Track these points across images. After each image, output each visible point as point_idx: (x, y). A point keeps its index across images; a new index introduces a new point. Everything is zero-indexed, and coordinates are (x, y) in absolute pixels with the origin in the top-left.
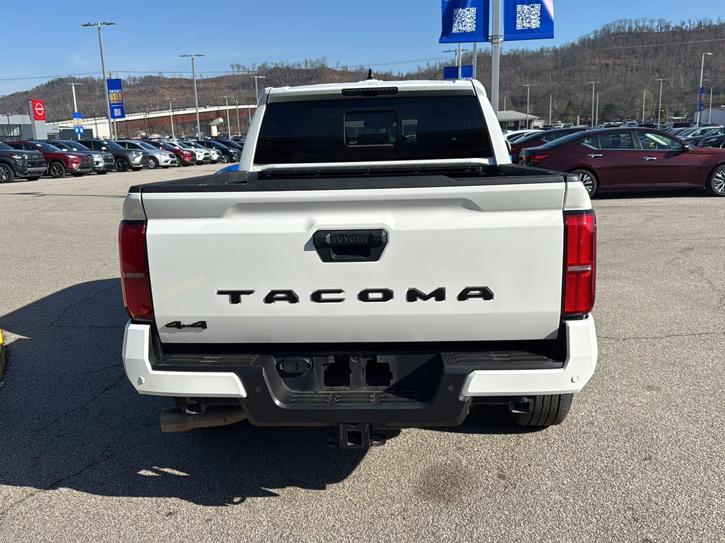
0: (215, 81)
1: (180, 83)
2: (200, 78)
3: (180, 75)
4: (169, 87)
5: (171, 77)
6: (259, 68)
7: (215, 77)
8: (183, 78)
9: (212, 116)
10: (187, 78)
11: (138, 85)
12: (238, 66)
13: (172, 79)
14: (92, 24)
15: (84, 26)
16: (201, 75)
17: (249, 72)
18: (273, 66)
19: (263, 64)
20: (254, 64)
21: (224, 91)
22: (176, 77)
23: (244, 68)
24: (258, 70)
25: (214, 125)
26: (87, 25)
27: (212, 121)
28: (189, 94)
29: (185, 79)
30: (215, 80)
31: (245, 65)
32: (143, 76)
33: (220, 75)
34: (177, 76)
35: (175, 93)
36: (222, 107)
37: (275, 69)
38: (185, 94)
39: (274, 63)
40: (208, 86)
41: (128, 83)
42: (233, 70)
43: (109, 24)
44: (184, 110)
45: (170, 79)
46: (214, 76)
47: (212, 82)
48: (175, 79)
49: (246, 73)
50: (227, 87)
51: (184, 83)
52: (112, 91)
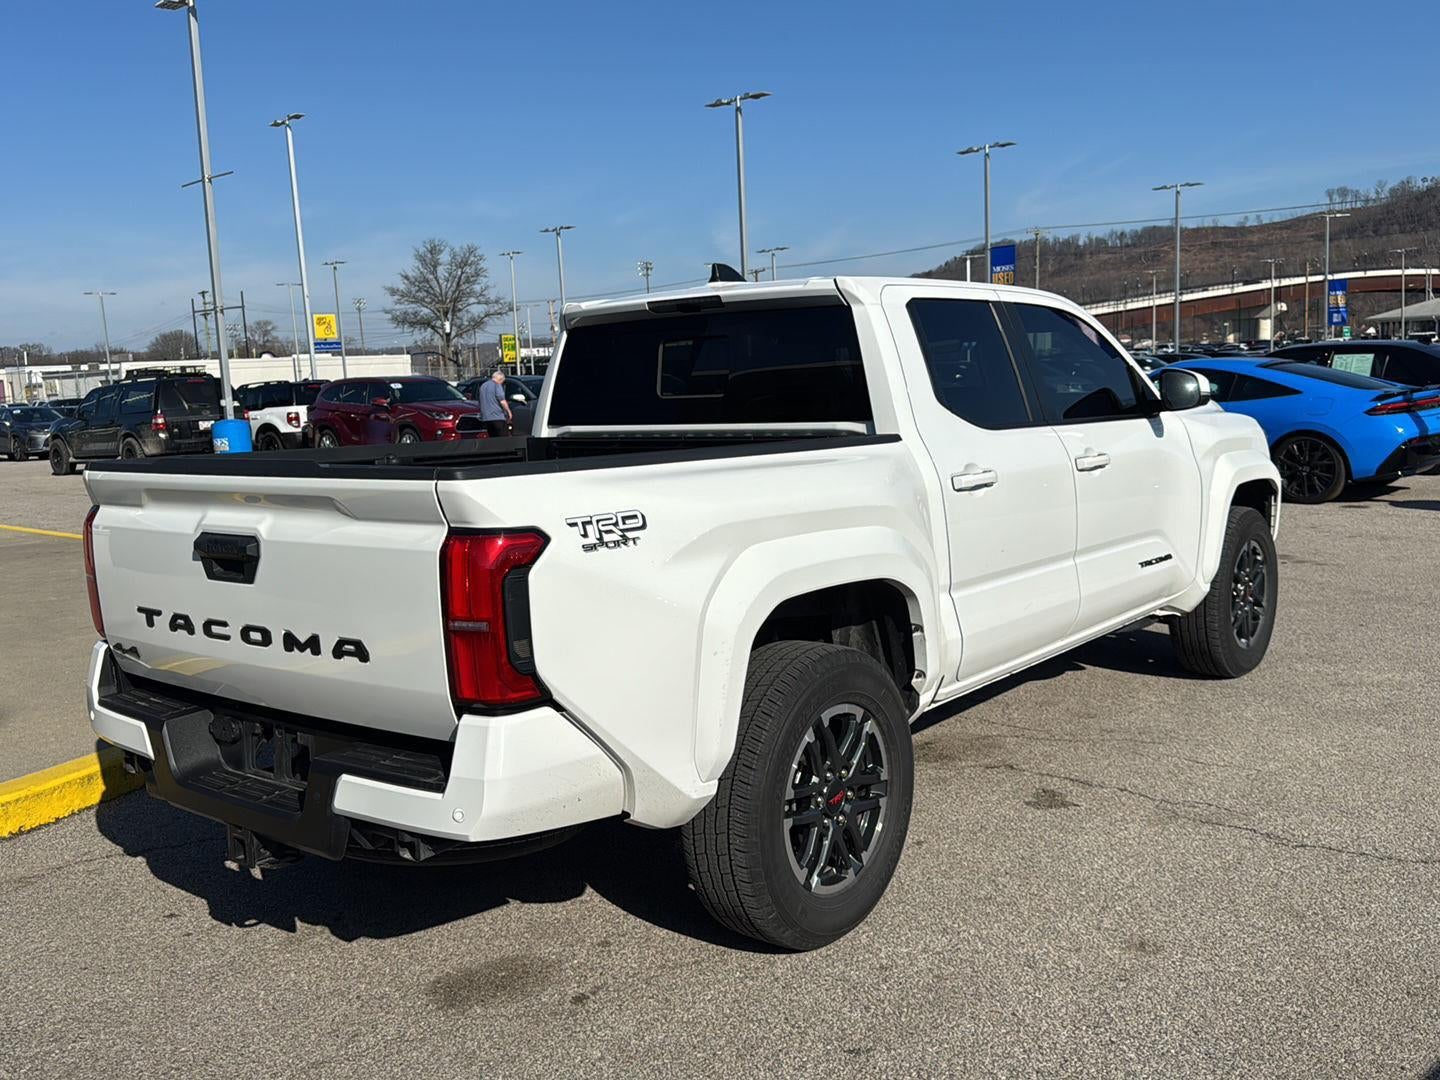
0: (1288, 228)
1: (1212, 237)
2: (1256, 224)
3: (1214, 221)
4: (1190, 246)
5: (1195, 226)
6: (1393, 191)
7: (1290, 217)
8: (1219, 225)
9: (1263, 300)
10: (1228, 225)
11: (1127, 246)
12: (1343, 192)
13: (1197, 230)
14: (975, 149)
15: (963, 153)
16: (1258, 217)
17: (1367, 201)
18: (1426, 184)
19: (1403, 182)
20: (1381, 184)
21: (1306, 245)
22: (1206, 225)
23: (1356, 194)
24: (1388, 195)
25: (1265, 318)
26: (967, 152)
27: (1261, 310)
28: (1229, 256)
29: (1225, 228)
30: (1288, 223)
31: (1358, 188)
32: (1139, 227)
33: (1299, 213)
34: (1208, 223)
35: (1199, 257)
36: (1287, 280)
37: (1429, 189)
38: (1221, 257)
39: (1430, 178)
40: (1270, 238)
41: (1110, 244)
42: (1331, 200)
43: (1003, 146)
44: (1204, 290)
45: (1194, 230)
46: (1287, 215)
47: (1281, 228)
48: (1204, 228)
49: (1359, 205)
50: (1312, 236)
51: (1220, 236)
52: (998, 268)
